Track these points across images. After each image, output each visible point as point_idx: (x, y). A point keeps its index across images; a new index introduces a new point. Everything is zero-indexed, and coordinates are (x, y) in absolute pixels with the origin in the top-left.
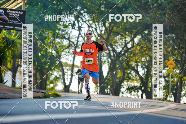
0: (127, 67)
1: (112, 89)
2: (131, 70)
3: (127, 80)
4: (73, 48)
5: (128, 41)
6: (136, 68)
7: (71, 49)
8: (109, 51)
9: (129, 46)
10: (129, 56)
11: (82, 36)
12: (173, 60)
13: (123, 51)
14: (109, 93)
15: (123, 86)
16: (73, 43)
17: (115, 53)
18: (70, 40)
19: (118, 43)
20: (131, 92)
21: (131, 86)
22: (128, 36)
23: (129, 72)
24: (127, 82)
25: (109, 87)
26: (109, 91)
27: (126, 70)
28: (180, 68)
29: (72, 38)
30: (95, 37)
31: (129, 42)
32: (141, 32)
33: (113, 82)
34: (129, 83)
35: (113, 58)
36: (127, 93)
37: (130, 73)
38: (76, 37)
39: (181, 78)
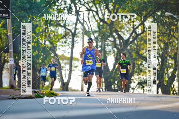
0: (137, 57)
2: (142, 60)
3: (138, 73)
4: (71, 37)
5: (137, 26)
7: (68, 39)
8: (115, 39)
9: (138, 32)
10: (139, 43)
11: (80, 22)
13: (131, 37)
14: (117, 89)
15: (133, 80)
16: (70, 31)
17: (121, 41)
18: (67, 27)
20: (143, 87)
25: (116, 82)
26: (117, 87)
27: (136, 61)
29: (69, 26)
30: (96, 23)
32: (153, 13)
34: (140, 76)
35: (119, 47)
37: (141, 64)
38: (73, 24)
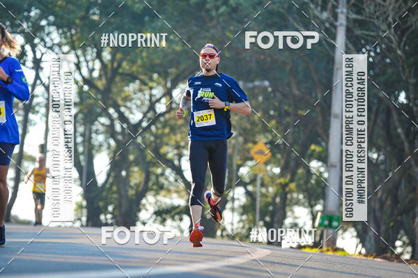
1: (117, 213)
6: (176, 162)
12: (266, 144)
19: (134, 101)
21: (164, 206)
22: (159, 84)
23: (159, 171)
24: (155, 196)
28: (282, 162)
31: (161, 98)
33: (121, 196)
36: (154, 222)
39: (284, 186)
